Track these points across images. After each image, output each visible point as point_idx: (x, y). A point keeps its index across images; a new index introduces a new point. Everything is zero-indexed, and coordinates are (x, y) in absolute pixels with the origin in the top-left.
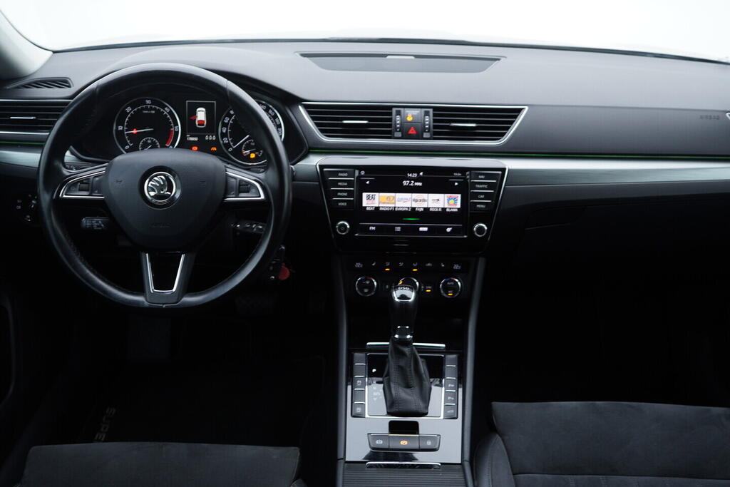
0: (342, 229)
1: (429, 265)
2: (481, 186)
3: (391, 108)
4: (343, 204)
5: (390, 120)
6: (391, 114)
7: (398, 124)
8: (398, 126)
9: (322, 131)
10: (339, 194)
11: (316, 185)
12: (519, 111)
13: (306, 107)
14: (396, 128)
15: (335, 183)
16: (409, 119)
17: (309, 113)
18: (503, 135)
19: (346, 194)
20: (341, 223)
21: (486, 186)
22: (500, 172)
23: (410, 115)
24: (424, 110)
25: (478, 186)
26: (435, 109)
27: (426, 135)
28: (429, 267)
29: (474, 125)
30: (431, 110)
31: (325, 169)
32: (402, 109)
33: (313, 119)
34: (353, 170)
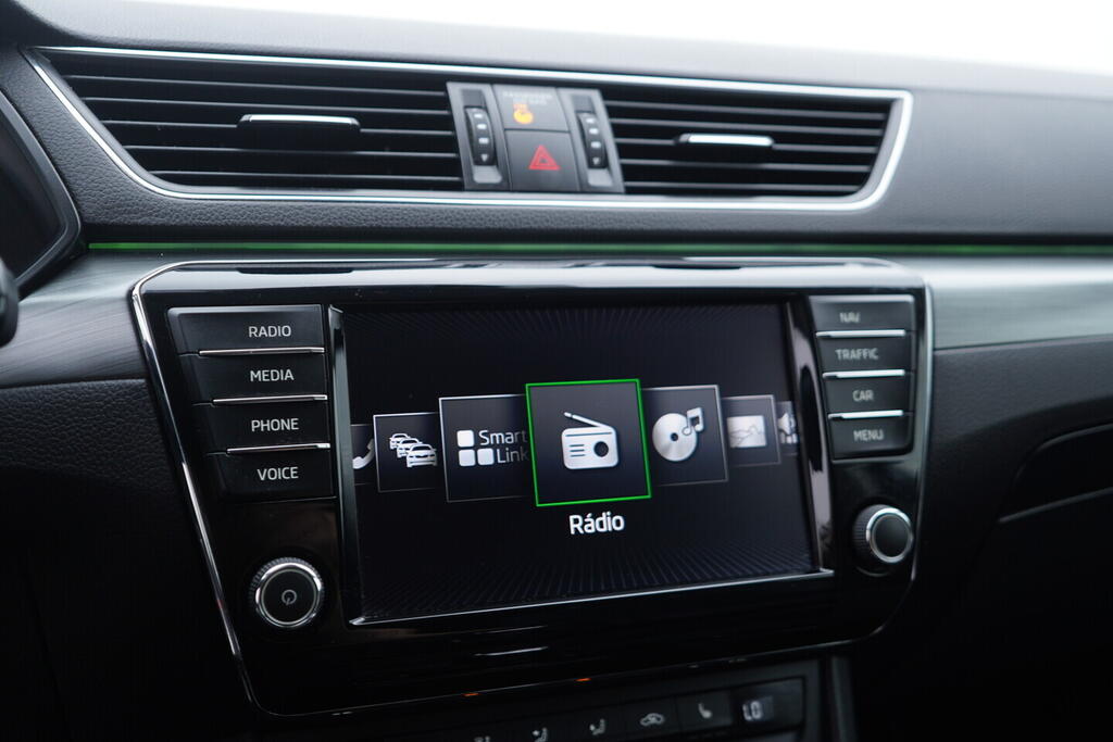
0: (289, 597)
1: (652, 719)
2: (855, 354)
3: (440, 81)
4: (280, 474)
5: (448, 122)
6: (445, 103)
7: (483, 134)
8: (484, 141)
9: (147, 161)
10: (257, 425)
11: (136, 388)
12: (885, 107)
13: (65, 68)
14: (476, 151)
15: (234, 372)
16: (523, 118)
17: (80, 89)
18: (860, 180)
19: (290, 424)
20: (275, 568)
21: (872, 354)
22: (909, 298)
23: (522, 108)
24: (566, 93)
25: (845, 354)
26: (608, 91)
27: (597, 178)
28: (654, 726)
29: (764, 141)
30: (595, 95)
31: (176, 311)
32: (486, 89)
34: (316, 308)
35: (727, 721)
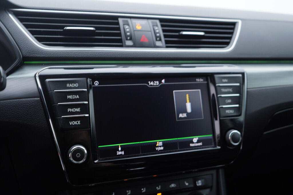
0: (78, 155)
1: (173, 185)
2: (226, 90)
3: (117, 18)
4: (75, 123)
5: (119, 29)
6: (118, 24)
7: (128, 32)
8: (128, 34)
9: (39, 40)
10: (69, 110)
11: (37, 100)
12: (234, 24)
13: (17, 15)
14: (126, 37)
15: (63, 96)
16: (139, 28)
17: (21, 20)
18: (228, 44)
19: (78, 110)
20: (75, 147)
21: (231, 90)
22: (240, 75)
23: (139, 25)
24: (150, 21)
25: (223, 90)
26: (161, 20)
27: (158, 43)
28: (173, 188)
29: (202, 34)
30: (158, 21)
31: (48, 80)
32: (129, 20)
33: (27, 26)
34: (85, 79)
35: (192, 186)
